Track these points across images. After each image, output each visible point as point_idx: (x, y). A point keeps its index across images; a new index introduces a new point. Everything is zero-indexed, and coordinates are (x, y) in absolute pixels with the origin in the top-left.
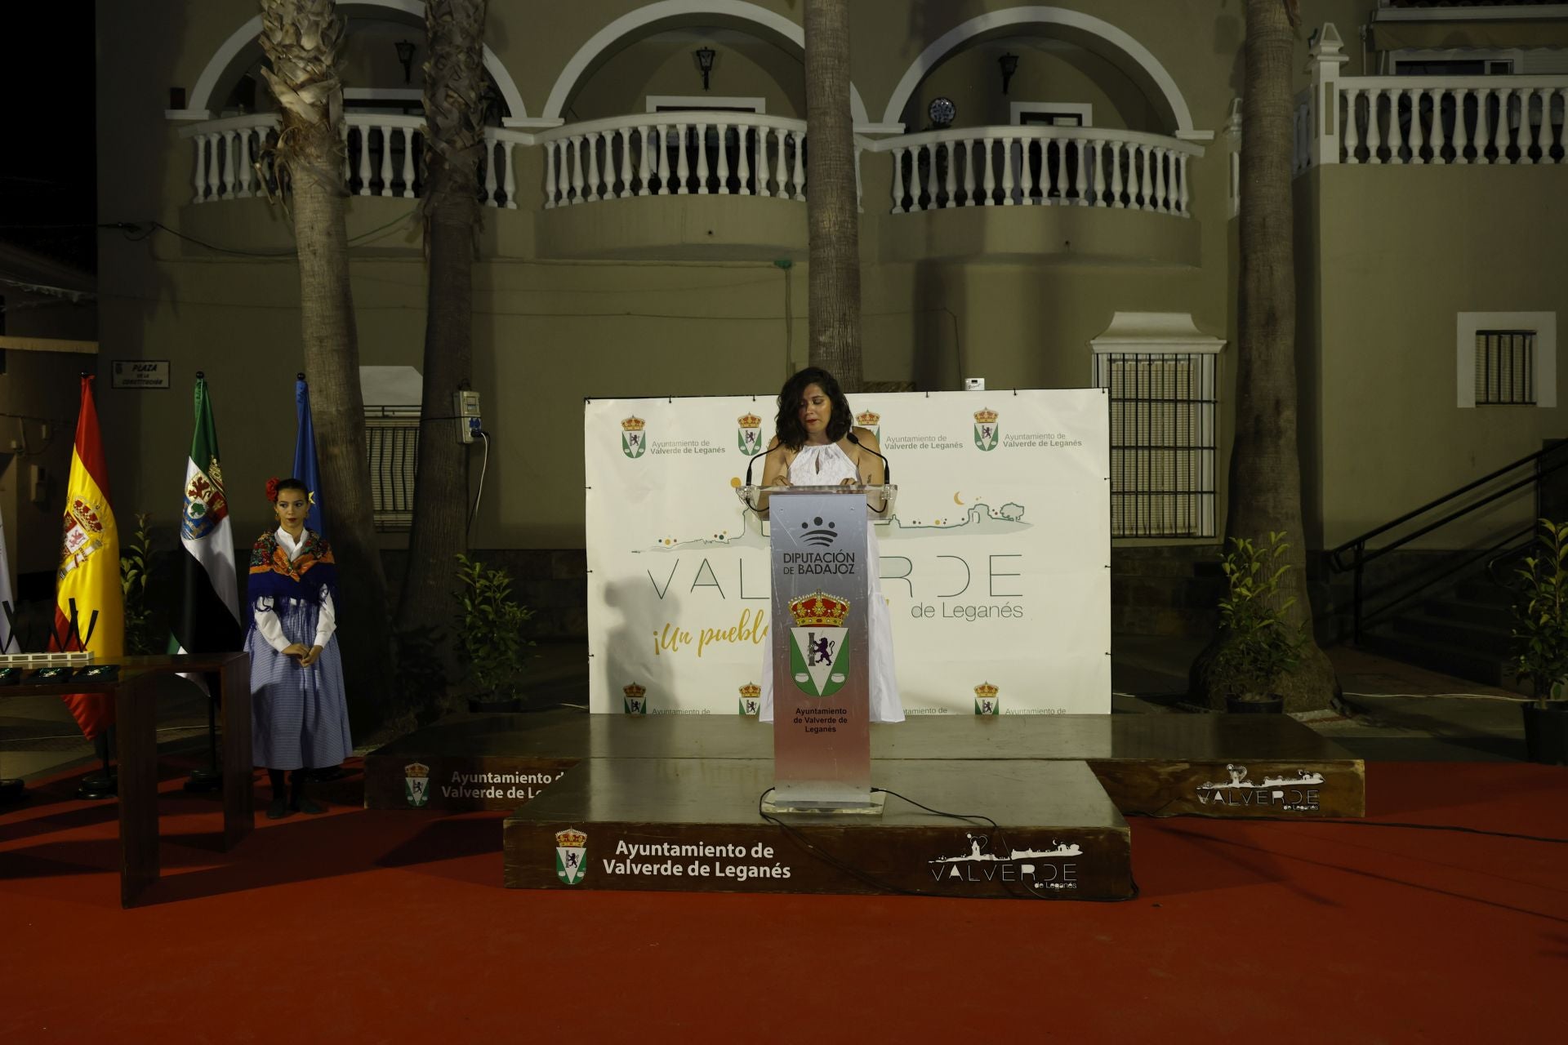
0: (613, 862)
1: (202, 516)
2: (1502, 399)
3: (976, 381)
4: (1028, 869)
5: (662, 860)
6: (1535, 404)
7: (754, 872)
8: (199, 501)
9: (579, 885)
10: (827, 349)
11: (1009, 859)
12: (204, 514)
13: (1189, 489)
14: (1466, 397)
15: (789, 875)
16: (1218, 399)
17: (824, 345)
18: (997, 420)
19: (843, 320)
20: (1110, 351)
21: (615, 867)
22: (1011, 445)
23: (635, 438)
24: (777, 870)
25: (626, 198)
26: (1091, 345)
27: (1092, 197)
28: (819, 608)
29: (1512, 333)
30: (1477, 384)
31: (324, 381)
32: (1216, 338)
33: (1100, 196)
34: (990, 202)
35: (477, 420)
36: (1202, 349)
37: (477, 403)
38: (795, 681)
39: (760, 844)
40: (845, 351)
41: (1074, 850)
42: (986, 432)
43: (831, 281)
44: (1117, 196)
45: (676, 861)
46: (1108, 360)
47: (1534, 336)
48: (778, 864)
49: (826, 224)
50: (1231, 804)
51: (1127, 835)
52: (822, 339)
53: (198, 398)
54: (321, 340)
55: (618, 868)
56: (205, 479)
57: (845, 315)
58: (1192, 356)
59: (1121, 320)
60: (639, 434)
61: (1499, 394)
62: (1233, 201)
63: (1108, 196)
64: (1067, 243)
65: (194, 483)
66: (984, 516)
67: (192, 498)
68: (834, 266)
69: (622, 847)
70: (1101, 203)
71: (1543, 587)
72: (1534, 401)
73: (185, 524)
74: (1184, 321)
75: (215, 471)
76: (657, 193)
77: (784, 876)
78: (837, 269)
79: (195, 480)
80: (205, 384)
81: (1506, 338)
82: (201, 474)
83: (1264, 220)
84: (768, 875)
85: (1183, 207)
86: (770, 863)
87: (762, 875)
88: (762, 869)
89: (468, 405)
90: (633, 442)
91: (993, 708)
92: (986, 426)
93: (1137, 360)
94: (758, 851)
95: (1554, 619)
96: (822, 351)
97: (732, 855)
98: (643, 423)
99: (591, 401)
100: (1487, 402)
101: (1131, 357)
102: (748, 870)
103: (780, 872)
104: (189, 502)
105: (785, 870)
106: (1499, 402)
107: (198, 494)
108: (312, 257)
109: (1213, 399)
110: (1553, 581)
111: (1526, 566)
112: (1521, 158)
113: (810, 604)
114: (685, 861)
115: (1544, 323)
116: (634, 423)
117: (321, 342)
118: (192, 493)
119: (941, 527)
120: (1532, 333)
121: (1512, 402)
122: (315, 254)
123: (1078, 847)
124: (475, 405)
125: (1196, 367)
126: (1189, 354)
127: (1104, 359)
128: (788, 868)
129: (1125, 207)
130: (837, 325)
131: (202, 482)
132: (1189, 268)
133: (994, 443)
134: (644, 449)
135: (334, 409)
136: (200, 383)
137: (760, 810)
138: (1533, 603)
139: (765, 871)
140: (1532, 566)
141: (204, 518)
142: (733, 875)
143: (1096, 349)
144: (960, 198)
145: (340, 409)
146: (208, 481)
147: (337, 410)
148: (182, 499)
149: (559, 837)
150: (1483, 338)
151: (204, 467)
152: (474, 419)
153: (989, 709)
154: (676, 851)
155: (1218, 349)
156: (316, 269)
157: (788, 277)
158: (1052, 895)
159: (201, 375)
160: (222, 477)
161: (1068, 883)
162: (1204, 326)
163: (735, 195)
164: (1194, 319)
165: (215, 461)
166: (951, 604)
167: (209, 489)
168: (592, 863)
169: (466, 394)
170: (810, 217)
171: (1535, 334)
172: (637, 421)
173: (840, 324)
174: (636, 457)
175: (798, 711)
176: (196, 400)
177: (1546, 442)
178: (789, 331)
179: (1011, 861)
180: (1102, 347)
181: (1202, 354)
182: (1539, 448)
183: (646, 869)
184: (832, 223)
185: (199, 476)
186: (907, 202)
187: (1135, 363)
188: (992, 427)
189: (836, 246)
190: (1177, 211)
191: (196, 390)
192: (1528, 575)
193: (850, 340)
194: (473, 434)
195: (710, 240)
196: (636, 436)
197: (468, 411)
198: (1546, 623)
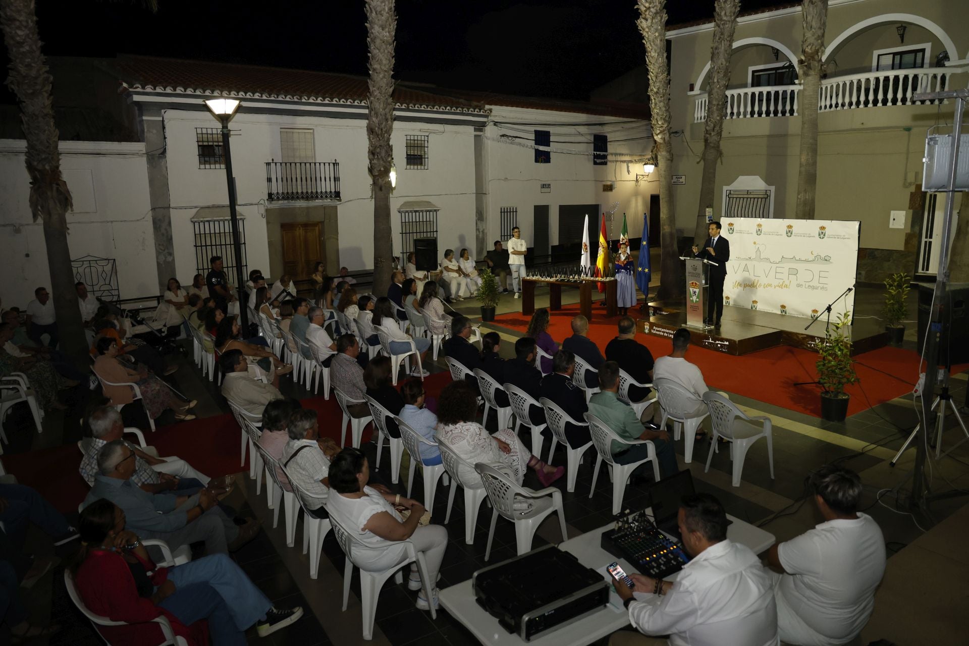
4: (719, 345)
5: (660, 331)
9: (647, 334)
21: (653, 331)
22: (829, 238)
23: (731, 228)
28: (694, 284)
41: (727, 343)
42: (822, 233)
45: (663, 332)
66: (819, 259)
69: (654, 328)
113: (693, 283)
114: (664, 332)
119: (807, 261)
133: (824, 237)
134: (734, 232)
149: (645, 324)
153: (815, 317)
154: (663, 330)
157: (909, 135)
158: (723, 352)
161: (726, 350)
166: (807, 284)
168: (650, 330)
172: (732, 224)
174: (731, 234)
179: (716, 343)
183: (658, 333)
188: (824, 231)
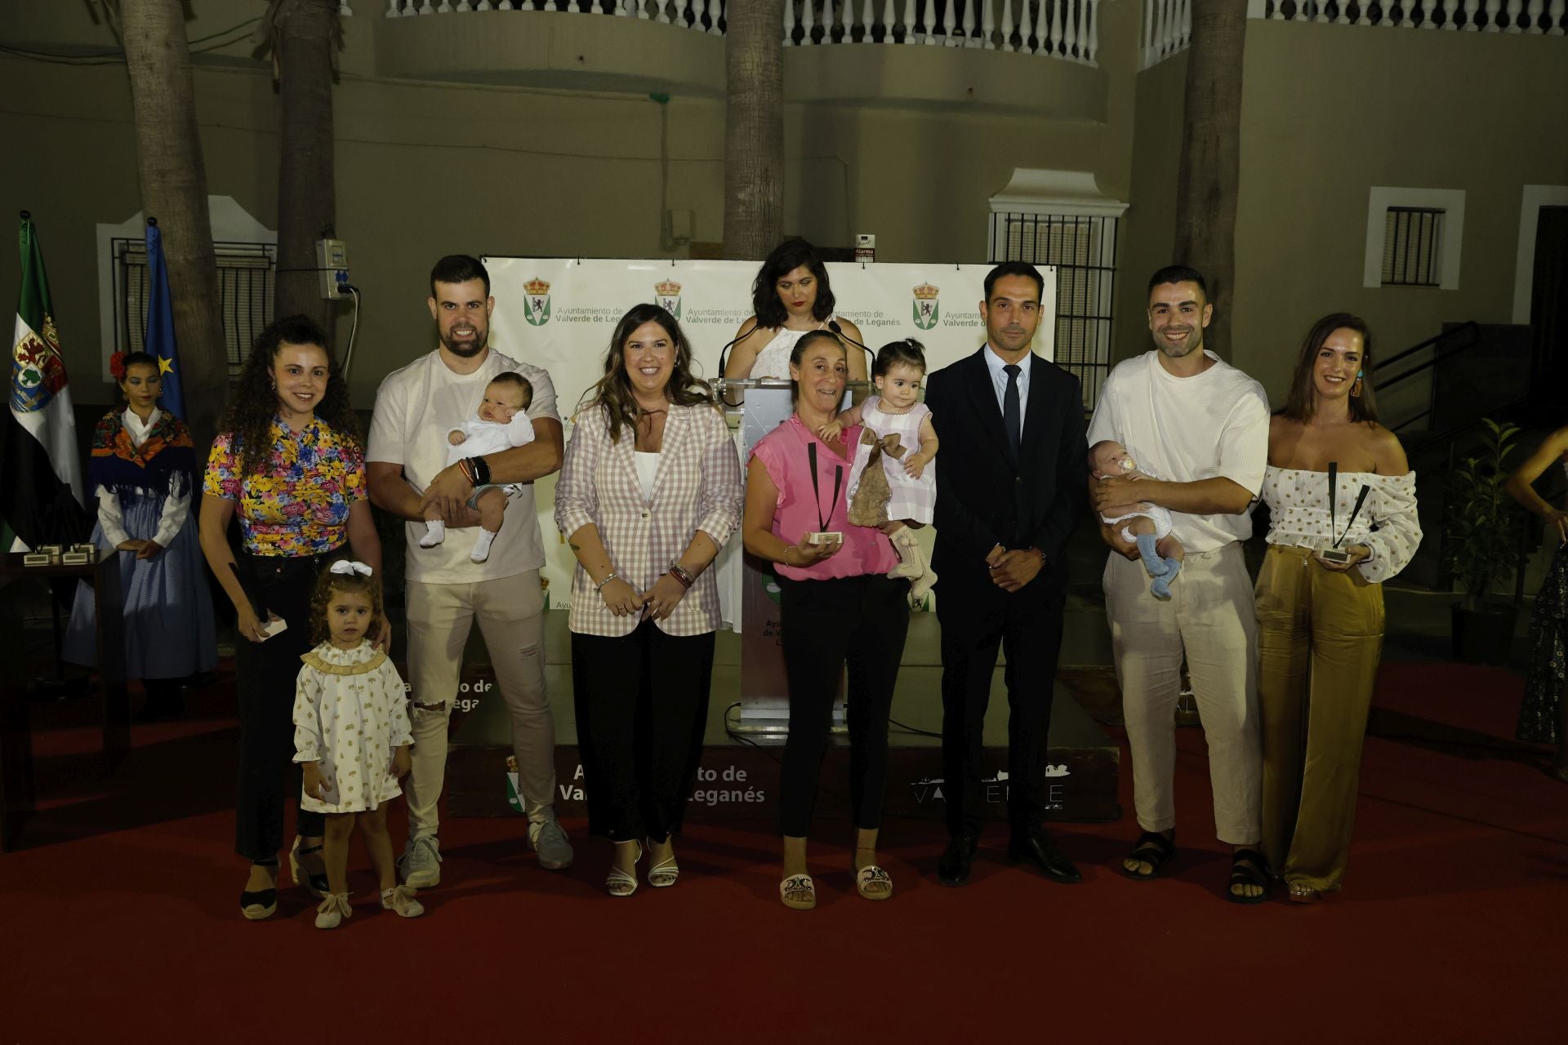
0: (571, 787)
1: (35, 384)
2: (1407, 280)
3: (866, 238)
6: (1438, 285)
7: (726, 796)
8: (32, 367)
10: (747, 207)
11: (995, 780)
12: (39, 382)
13: (1083, 360)
14: (1373, 277)
15: (762, 799)
16: (1117, 266)
17: (744, 203)
18: (938, 297)
19: (766, 177)
20: (1009, 211)
21: (573, 793)
22: (952, 324)
23: (539, 303)
24: (750, 794)
25: (484, 12)
26: (989, 203)
27: (997, 37)
29: (1422, 211)
30: (1384, 263)
31: (168, 224)
32: (1118, 201)
33: (1007, 38)
34: (889, 39)
35: (345, 274)
36: (1105, 212)
37: (344, 254)
38: (766, 590)
39: (732, 767)
40: (767, 210)
41: (1062, 771)
42: (926, 309)
43: (752, 132)
44: (1025, 41)
46: (1006, 220)
47: (1442, 215)
48: (751, 788)
49: (749, 65)
50: (1187, 712)
51: (1116, 755)
52: (741, 196)
53: (25, 243)
54: (162, 174)
55: (577, 794)
56: (38, 341)
57: (766, 170)
58: (1093, 220)
59: (1022, 177)
60: (543, 298)
61: (1405, 274)
62: (1144, 52)
63: (1016, 38)
64: (970, 90)
65: (25, 345)
67: (23, 363)
68: (756, 114)
70: (1008, 47)
71: (1480, 489)
72: (1437, 283)
73: (16, 394)
74: (1085, 180)
75: (50, 331)
76: (520, 8)
77: (758, 801)
78: (760, 117)
79: (27, 341)
80: (32, 226)
81: (1416, 215)
82: (33, 335)
83: (1214, 84)
84: (740, 800)
85: (1092, 55)
86: (743, 787)
87: (733, 800)
88: (734, 793)
89: (334, 255)
90: (537, 307)
91: (923, 603)
92: (926, 302)
93: (1036, 222)
94: (731, 774)
95: (1490, 520)
96: (740, 210)
97: (702, 779)
98: (548, 286)
99: (487, 259)
100: (1393, 282)
101: (1030, 218)
102: (719, 795)
103: (753, 796)
104: (20, 368)
105: (758, 794)
106: (1404, 283)
107: (31, 359)
108: (148, 72)
109: (1111, 266)
110: (1491, 482)
111: (1468, 468)
112: (1445, 23)
115: (1453, 201)
116: (538, 286)
117: (162, 177)
118: (22, 357)
120: (1441, 212)
121: (1416, 283)
122: (151, 69)
123: (1065, 767)
124: (341, 256)
125: (1096, 229)
126: (1090, 218)
127: (1001, 218)
128: (762, 792)
129: (1033, 52)
130: (758, 181)
131: (35, 344)
132: (1095, 123)
133: (933, 321)
134: (549, 315)
135: (181, 258)
136: (26, 224)
137: (727, 728)
138: (1470, 504)
139: (737, 796)
140: (1472, 466)
141: (39, 386)
142: (702, 800)
143: (995, 207)
144: (858, 32)
145: (189, 257)
146: (41, 343)
147: (186, 259)
148: (12, 367)
149: (510, 762)
150: (1393, 214)
151: (37, 325)
152: (342, 272)
153: (919, 604)
155: (1120, 213)
156: (153, 87)
157: (664, 113)
159: (25, 215)
160: (59, 339)
161: (1055, 804)
162: (1107, 188)
163: (610, 16)
164: (1096, 179)
165: (49, 319)
167: (44, 353)
169: (331, 242)
170: (729, 56)
171: (1444, 212)
172: (541, 284)
173: (761, 181)
174: (540, 324)
175: (769, 623)
176: (22, 246)
177: (1445, 326)
178: (665, 174)
179: (998, 783)
180: (1001, 206)
181: (1104, 218)
182: (1438, 332)
184: (755, 64)
185: (31, 337)
186: (798, 33)
187: (1033, 224)
188: (932, 303)
189: (759, 92)
190: (1086, 60)
191: (22, 233)
192: (1468, 476)
193: (771, 199)
194: (341, 289)
195: (579, 67)
196: (539, 301)
197: (334, 262)
198: (1482, 524)
